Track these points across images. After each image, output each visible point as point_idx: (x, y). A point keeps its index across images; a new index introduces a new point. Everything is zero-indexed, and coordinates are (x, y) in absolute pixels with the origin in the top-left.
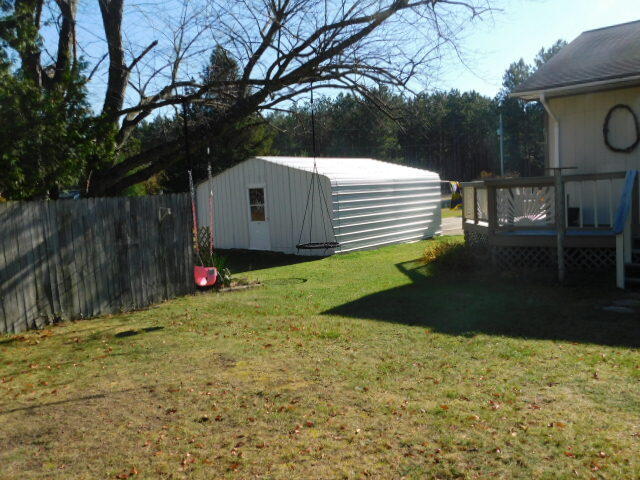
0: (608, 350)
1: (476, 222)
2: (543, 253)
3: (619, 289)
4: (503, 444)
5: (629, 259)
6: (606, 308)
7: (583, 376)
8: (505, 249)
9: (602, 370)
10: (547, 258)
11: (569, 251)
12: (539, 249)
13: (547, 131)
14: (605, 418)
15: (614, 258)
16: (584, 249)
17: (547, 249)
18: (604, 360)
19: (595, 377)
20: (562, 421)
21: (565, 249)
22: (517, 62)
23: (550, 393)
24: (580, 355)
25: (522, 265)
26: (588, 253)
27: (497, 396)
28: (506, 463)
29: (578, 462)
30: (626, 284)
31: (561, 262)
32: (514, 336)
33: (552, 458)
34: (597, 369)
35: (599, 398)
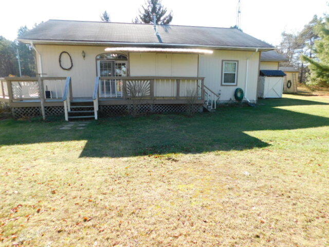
0: (60, 143)
1: (4, 97)
2: (36, 110)
3: (66, 121)
4: (10, 188)
5: (69, 110)
6: (61, 129)
7: (49, 154)
8: (19, 108)
9: (57, 151)
10: (38, 111)
11: (48, 108)
12: (34, 108)
13: (36, 58)
14: (55, 167)
15: (64, 110)
16: (53, 107)
17: (38, 108)
18: (58, 147)
19: (54, 154)
20: (38, 172)
21: (45, 107)
22: (24, 26)
23: (34, 163)
24: (48, 147)
25: (27, 115)
26: (55, 109)
27: (9, 170)
28: (10, 195)
29: (42, 185)
30: (69, 119)
31: (43, 113)
32: (21, 144)
33: (32, 187)
34: (55, 151)
35: (54, 161)
